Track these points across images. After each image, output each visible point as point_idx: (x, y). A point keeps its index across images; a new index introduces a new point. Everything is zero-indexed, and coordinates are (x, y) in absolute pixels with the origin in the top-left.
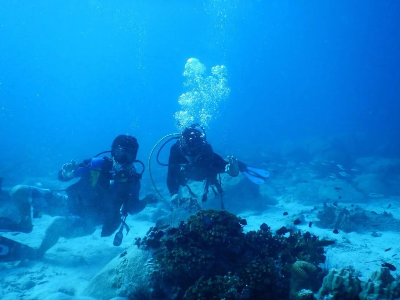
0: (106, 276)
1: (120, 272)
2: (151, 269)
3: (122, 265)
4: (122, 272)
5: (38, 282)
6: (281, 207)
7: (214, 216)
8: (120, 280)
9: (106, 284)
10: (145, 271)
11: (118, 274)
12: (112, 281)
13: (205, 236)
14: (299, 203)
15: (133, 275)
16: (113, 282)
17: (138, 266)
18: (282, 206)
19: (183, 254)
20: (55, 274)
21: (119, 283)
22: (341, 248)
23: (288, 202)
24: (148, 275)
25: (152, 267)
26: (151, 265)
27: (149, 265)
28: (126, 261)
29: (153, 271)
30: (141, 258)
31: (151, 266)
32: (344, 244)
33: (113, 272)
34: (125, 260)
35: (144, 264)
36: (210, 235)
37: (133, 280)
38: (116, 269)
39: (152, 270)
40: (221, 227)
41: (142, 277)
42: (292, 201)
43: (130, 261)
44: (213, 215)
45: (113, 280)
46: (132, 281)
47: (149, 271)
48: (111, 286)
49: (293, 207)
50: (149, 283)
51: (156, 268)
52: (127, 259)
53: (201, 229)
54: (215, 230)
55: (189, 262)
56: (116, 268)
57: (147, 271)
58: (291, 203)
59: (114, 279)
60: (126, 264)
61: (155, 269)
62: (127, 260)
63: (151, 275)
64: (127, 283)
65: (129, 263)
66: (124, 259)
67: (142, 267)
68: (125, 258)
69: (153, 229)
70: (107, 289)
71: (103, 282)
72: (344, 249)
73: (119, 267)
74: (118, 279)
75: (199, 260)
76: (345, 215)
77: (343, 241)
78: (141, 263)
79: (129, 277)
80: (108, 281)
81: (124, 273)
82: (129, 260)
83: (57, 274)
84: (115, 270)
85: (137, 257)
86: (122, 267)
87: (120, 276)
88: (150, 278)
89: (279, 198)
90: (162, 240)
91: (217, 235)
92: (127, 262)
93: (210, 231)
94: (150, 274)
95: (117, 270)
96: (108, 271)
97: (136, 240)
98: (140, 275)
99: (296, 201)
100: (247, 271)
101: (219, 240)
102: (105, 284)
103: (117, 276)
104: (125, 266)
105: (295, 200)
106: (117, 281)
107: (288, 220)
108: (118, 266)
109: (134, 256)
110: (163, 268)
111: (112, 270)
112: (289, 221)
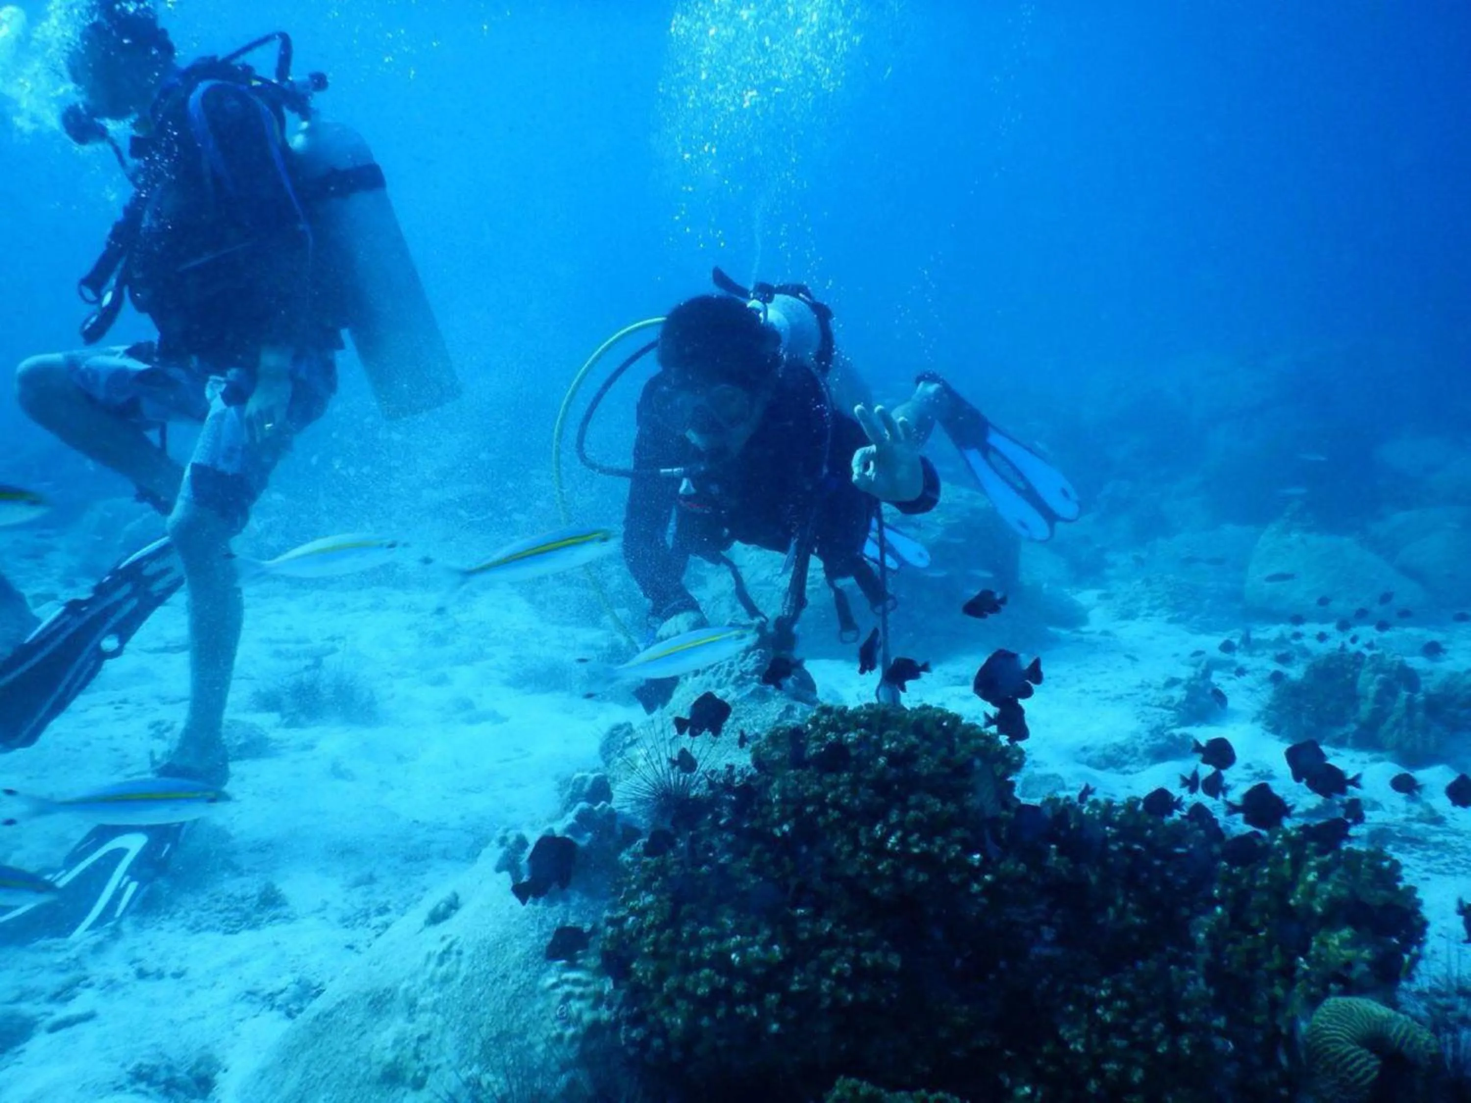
0: (356, 1021)
1: (424, 1010)
2: (575, 1006)
3: (433, 976)
4: (434, 1009)
5: (51, 1014)
6: (1102, 638)
7: (893, 745)
8: (423, 1047)
9: (357, 1060)
10: (544, 1018)
11: (411, 1019)
12: (385, 1049)
13: (852, 855)
14: (1170, 621)
15: (484, 1030)
16: (389, 1056)
17: (511, 987)
18: (1106, 633)
19: (740, 948)
20: (132, 971)
21: (415, 1065)
22: (1419, 854)
23: (1128, 615)
24: (560, 1038)
25: (582, 997)
26: (576, 982)
27: (566, 981)
28: (454, 957)
29: (587, 1017)
30: (528, 945)
31: (578, 990)
32: (1416, 826)
33: (388, 1001)
34: (447, 952)
35: (537, 977)
36: (878, 849)
37: (485, 1058)
38: (407, 990)
39: (580, 1012)
40: (935, 805)
41: (531, 1046)
42: (1146, 612)
43: (472, 957)
44: (893, 739)
45: (390, 1044)
46: (480, 1064)
47: (566, 1020)
48: (377, 1071)
49: (1151, 638)
50: (563, 1079)
51: (599, 999)
52: (455, 948)
53: (830, 811)
54: (900, 825)
55: (773, 998)
56: (404, 986)
57: (557, 1018)
58: (1139, 620)
59: (396, 1042)
60: (453, 970)
61: (595, 1007)
62: (460, 953)
63: (574, 1038)
64: (456, 1069)
65: (464, 969)
66: (445, 945)
67: (529, 992)
68: (448, 941)
69: (587, 787)
70: (358, 1086)
71: (344, 1048)
72: (1429, 859)
73: (421, 980)
74: (413, 1045)
75: (825, 985)
76: (1404, 694)
77: (1409, 811)
78: (525, 975)
79: (467, 1039)
80: (365, 1049)
81: (444, 1015)
82: (468, 952)
83: (142, 974)
84: (400, 993)
85: (505, 940)
86: (431, 981)
87: (424, 1031)
88: (572, 1054)
89: (1086, 597)
90: (630, 859)
91: (916, 850)
92: (459, 962)
93: (878, 830)
94: (570, 1032)
95: (411, 994)
96: (367, 995)
97: (504, 849)
98: (522, 1036)
99: (1157, 613)
100: (1072, 1047)
101: (922, 877)
102: (349, 1060)
103: (411, 1026)
104: (446, 979)
105: (1154, 608)
106: (409, 1053)
107: (1149, 700)
108: (414, 976)
109: (490, 931)
110: (635, 1009)
111: (387, 991)
112: (1150, 705)
